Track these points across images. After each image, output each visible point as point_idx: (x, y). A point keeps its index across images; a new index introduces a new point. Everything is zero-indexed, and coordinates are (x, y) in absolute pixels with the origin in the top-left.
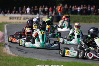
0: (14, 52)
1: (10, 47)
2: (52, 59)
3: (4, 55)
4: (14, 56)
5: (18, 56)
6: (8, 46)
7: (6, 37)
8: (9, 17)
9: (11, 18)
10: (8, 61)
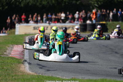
0: (34, 70)
1: (30, 64)
2: (79, 77)
3: (21, 74)
4: (33, 75)
5: (37, 74)
6: (28, 62)
7: (27, 52)
8: (32, 27)
9: (35, 28)
10: (24, 80)
